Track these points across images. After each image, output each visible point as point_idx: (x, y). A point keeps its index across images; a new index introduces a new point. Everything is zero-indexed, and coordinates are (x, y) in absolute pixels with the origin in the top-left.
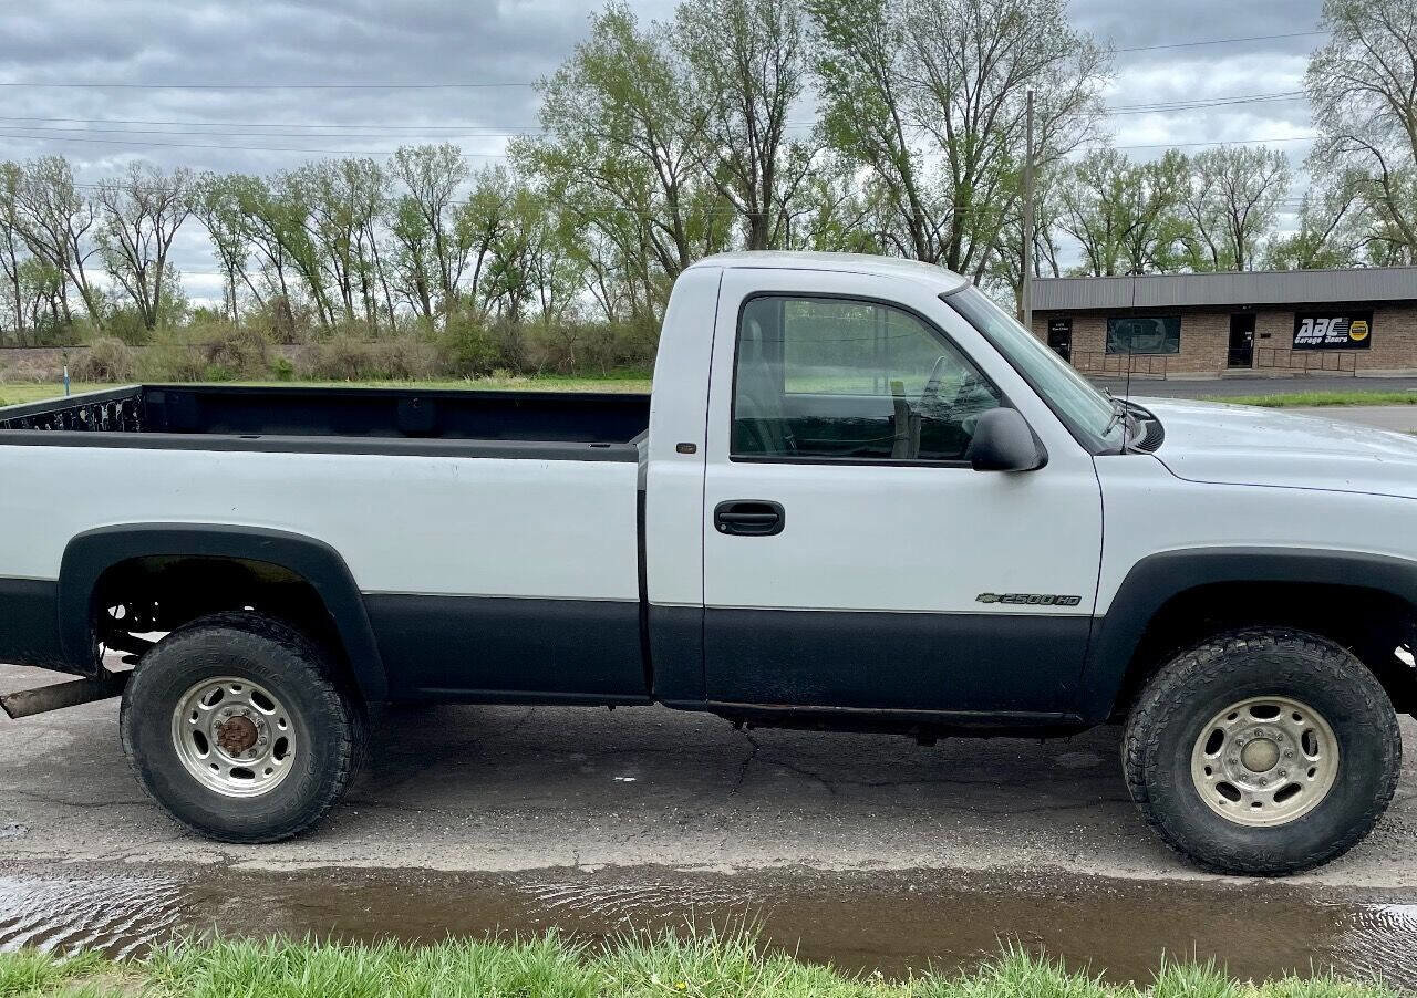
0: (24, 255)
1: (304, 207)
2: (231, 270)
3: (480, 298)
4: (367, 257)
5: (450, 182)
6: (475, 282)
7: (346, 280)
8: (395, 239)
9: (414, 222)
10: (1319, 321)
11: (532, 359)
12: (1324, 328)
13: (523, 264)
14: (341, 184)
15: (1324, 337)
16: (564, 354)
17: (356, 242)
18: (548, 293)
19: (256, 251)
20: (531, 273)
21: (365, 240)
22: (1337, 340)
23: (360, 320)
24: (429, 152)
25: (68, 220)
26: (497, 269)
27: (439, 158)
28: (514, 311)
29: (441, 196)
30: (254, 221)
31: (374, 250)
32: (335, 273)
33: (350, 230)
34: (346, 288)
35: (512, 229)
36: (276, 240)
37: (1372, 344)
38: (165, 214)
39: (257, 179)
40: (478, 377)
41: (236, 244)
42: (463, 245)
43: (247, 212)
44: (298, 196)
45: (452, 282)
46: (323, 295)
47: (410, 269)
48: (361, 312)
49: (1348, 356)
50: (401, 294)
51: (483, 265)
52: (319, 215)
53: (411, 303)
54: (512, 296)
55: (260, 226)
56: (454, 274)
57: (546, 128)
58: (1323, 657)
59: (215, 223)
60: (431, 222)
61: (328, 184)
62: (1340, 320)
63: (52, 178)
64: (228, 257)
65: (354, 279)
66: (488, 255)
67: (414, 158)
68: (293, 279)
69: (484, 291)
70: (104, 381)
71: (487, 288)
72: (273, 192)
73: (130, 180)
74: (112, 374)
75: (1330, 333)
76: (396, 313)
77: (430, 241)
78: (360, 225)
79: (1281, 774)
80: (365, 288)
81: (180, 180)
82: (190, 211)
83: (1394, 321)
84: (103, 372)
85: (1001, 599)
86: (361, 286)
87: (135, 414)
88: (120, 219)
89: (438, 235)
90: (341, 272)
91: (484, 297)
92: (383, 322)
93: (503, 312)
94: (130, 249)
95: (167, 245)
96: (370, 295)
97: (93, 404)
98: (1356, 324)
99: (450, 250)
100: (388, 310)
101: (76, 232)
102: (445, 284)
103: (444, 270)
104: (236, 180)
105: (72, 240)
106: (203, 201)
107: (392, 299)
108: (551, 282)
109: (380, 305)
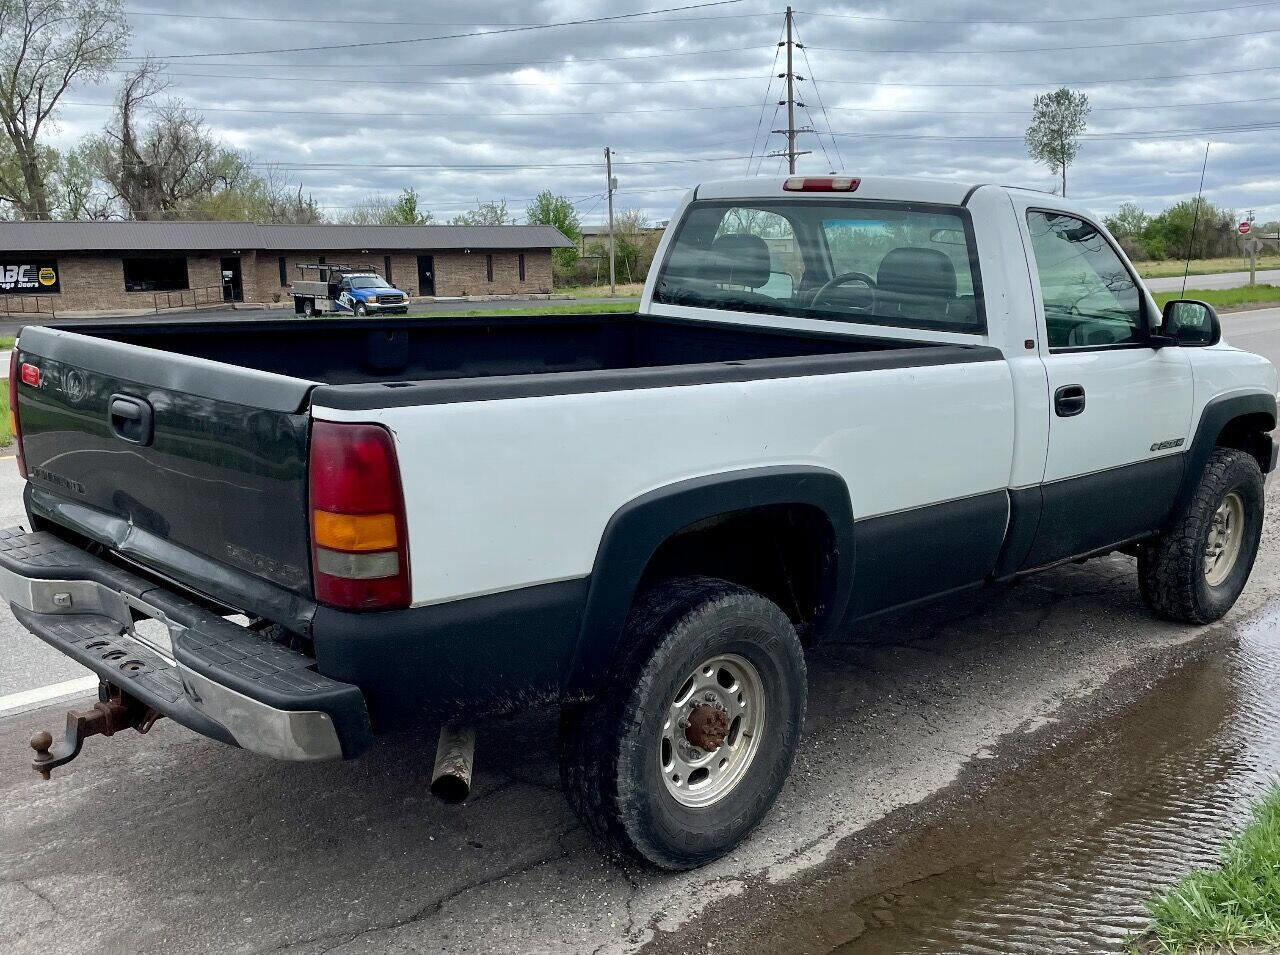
10: (8, 268)
12: (14, 274)
15: (17, 282)
22: (29, 285)
37: (62, 289)
49: (44, 299)
62: (28, 267)
75: (21, 279)
83: (77, 269)
85: (1159, 446)
98: (44, 271)
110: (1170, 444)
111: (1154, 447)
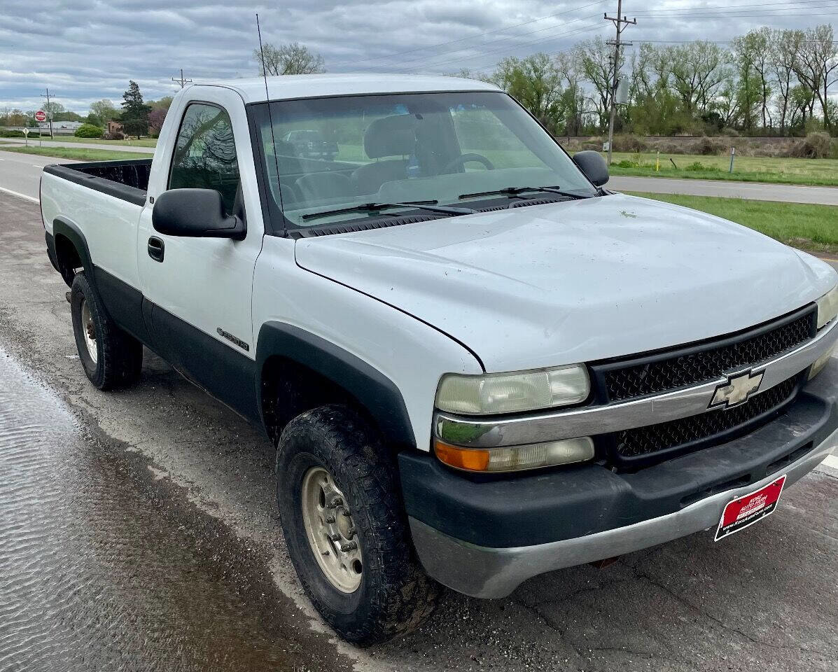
0: (795, 83)
25: (825, 62)
63: (821, 38)
70: (809, 157)
74: (816, 153)
84: (810, 152)
85: (223, 333)
101: (828, 69)
105: (824, 75)
110: (233, 339)
111: (219, 330)
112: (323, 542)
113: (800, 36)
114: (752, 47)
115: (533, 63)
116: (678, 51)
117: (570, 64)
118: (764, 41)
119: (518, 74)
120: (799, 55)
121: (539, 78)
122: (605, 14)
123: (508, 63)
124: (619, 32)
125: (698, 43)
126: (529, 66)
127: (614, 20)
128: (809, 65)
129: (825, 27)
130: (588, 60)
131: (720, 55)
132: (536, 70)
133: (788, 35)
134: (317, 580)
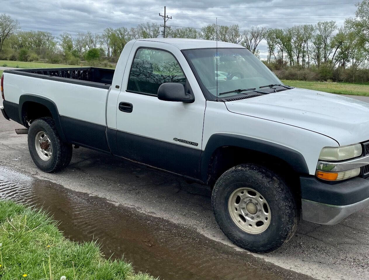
1: (291, 37)
2: (271, 52)
3: (334, 61)
4: (305, 49)
5: (331, 31)
6: (333, 56)
7: (299, 55)
8: (314, 45)
9: (320, 41)
11: (342, 78)
13: (348, 53)
14: (302, 31)
16: (351, 77)
17: (303, 46)
18: (355, 61)
19: (278, 47)
20: (350, 55)
21: (305, 45)
23: (301, 65)
24: (327, 23)
25: (236, 39)
26: (341, 53)
27: (329, 24)
28: (343, 65)
29: (328, 34)
30: (279, 40)
31: (307, 48)
32: (296, 53)
33: (302, 42)
34: (298, 57)
35: (347, 43)
36: (282, 45)
38: (258, 38)
39: (282, 30)
40: (323, 81)
41: (273, 45)
42: (332, 47)
43: (277, 38)
44: (290, 34)
45: (327, 56)
46: (292, 59)
47: (316, 53)
48: (301, 63)
50: (312, 59)
51: (336, 52)
52: (295, 39)
53: (315, 61)
54: (344, 61)
55: (280, 41)
56: (328, 54)
57: (357, 16)
58: (262, 178)
59: (269, 41)
60: (324, 41)
61: (299, 31)
63: (235, 30)
64: (270, 49)
65: (301, 55)
66: (339, 50)
67: (322, 24)
68: (285, 54)
69: (335, 59)
71: (337, 58)
72: (285, 33)
73: (251, 30)
76: (310, 64)
77: (323, 46)
78: (305, 41)
79: (258, 217)
80: (303, 57)
81: (263, 30)
82: (264, 37)
85: (179, 140)
86: (302, 57)
87: (87, 73)
88: (247, 39)
89: (325, 44)
90: (298, 53)
91: (335, 61)
92: (306, 66)
93: (340, 65)
94: (248, 46)
95: (257, 45)
96: (304, 59)
97: (73, 70)
99: (328, 48)
100: (308, 63)
101: (238, 42)
102: (325, 57)
103: (325, 53)
104: (276, 30)
106: (267, 35)
107: (310, 60)
108: (356, 57)
109: (306, 62)
110: (186, 142)
111: (175, 139)
112: (236, 217)
113: (227, 28)
114: (209, 31)
115: (120, 31)
116: (181, 31)
117: (136, 33)
118: (214, 29)
119: (113, 35)
120: (227, 36)
121: (123, 38)
122: (159, 14)
123: (109, 30)
124: (165, 22)
125: (189, 28)
126: (118, 32)
127: (163, 16)
128: (231, 40)
129: (236, 26)
130: (145, 32)
131: (197, 34)
132: (121, 34)
133: (222, 27)
134: (237, 232)
